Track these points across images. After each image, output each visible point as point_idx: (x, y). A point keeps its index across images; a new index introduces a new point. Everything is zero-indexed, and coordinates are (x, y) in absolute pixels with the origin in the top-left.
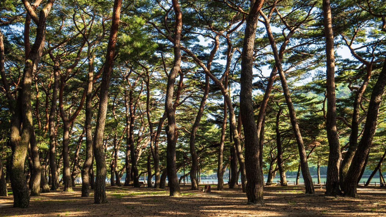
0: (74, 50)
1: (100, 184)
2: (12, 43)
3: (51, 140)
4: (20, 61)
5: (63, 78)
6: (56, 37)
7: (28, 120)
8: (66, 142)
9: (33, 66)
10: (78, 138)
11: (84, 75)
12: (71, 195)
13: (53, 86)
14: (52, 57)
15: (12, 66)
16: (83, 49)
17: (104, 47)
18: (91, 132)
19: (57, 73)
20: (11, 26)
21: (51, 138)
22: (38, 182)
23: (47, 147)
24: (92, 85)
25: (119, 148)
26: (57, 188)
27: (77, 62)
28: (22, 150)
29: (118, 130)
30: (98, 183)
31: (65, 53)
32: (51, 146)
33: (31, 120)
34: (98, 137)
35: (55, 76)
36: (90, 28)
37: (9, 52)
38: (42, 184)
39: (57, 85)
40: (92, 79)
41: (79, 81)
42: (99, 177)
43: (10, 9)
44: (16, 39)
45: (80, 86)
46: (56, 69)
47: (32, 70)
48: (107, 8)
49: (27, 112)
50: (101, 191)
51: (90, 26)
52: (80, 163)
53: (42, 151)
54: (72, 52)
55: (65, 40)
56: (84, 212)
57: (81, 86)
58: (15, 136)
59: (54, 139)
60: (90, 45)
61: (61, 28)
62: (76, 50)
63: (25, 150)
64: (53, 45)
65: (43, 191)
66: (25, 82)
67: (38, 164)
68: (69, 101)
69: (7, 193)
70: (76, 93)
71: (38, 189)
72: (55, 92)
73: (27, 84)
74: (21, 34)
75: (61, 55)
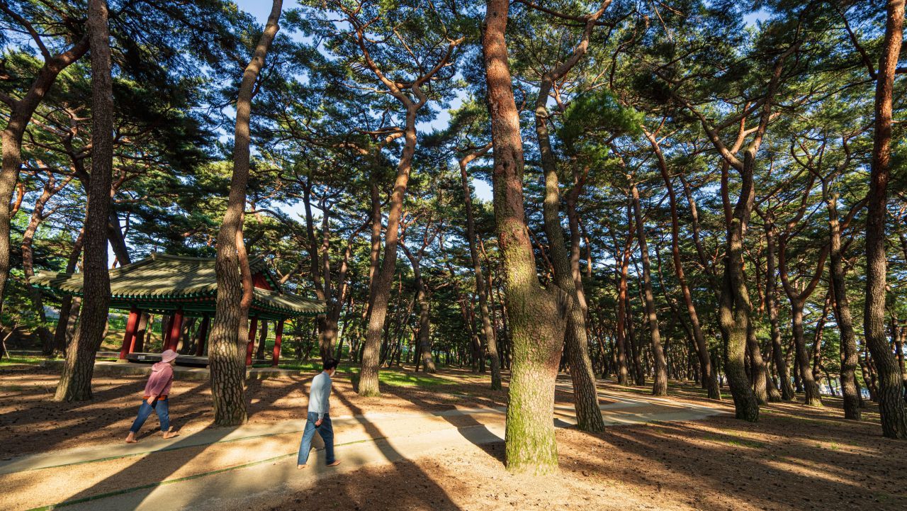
0: (795, 196)
1: (891, 402)
2: (704, 209)
3: (773, 327)
4: (716, 228)
5: (782, 239)
6: (764, 186)
7: (742, 298)
8: (799, 330)
9: (741, 225)
10: (815, 324)
11: (815, 229)
12: (819, 413)
13: (767, 252)
14: (759, 213)
15: (706, 236)
16: (811, 192)
17: (848, 181)
18: (848, 312)
19: (771, 233)
20: (701, 189)
21: (773, 322)
22: (762, 385)
23: (766, 336)
24: (838, 240)
25: (903, 340)
26: (792, 397)
27: (801, 212)
28: (738, 339)
29: (897, 309)
30: (887, 400)
31: (781, 204)
32: (774, 335)
33: (746, 297)
34: (873, 319)
35: (768, 237)
36: (820, 158)
37: (702, 220)
38: (769, 389)
39: (773, 250)
40: (837, 229)
41: (807, 239)
42: (888, 391)
43: (701, 169)
44: (710, 203)
45: (809, 247)
46: (768, 228)
47: (741, 231)
48: (850, 119)
49: (740, 287)
50: (896, 416)
51: (818, 156)
52: (822, 363)
53: (760, 341)
54: (792, 199)
55: (779, 185)
56: (869, 451)
57: (811, 247)
58: (727, 319)
59: (777, 325)
60: (824, 182)
61: (769, 173)
62: (799, 196)
63: (742, 339)
64: (759, 198)
65: (771, 399)
66: (733, 249)
67: (759, 359)
68: (792, 270)
69: (720, 396)
70: (804, 258)
71: (765, 396)
72: (770, 261)
73: (735, 250)
74: (714, 195)
75: (775, 208)
